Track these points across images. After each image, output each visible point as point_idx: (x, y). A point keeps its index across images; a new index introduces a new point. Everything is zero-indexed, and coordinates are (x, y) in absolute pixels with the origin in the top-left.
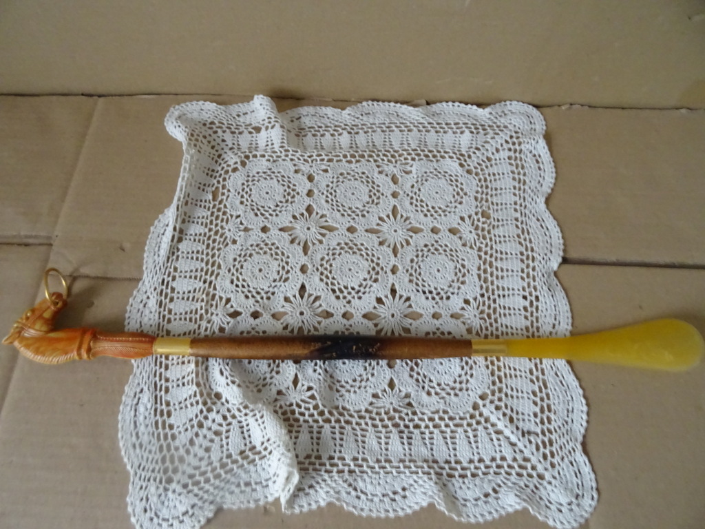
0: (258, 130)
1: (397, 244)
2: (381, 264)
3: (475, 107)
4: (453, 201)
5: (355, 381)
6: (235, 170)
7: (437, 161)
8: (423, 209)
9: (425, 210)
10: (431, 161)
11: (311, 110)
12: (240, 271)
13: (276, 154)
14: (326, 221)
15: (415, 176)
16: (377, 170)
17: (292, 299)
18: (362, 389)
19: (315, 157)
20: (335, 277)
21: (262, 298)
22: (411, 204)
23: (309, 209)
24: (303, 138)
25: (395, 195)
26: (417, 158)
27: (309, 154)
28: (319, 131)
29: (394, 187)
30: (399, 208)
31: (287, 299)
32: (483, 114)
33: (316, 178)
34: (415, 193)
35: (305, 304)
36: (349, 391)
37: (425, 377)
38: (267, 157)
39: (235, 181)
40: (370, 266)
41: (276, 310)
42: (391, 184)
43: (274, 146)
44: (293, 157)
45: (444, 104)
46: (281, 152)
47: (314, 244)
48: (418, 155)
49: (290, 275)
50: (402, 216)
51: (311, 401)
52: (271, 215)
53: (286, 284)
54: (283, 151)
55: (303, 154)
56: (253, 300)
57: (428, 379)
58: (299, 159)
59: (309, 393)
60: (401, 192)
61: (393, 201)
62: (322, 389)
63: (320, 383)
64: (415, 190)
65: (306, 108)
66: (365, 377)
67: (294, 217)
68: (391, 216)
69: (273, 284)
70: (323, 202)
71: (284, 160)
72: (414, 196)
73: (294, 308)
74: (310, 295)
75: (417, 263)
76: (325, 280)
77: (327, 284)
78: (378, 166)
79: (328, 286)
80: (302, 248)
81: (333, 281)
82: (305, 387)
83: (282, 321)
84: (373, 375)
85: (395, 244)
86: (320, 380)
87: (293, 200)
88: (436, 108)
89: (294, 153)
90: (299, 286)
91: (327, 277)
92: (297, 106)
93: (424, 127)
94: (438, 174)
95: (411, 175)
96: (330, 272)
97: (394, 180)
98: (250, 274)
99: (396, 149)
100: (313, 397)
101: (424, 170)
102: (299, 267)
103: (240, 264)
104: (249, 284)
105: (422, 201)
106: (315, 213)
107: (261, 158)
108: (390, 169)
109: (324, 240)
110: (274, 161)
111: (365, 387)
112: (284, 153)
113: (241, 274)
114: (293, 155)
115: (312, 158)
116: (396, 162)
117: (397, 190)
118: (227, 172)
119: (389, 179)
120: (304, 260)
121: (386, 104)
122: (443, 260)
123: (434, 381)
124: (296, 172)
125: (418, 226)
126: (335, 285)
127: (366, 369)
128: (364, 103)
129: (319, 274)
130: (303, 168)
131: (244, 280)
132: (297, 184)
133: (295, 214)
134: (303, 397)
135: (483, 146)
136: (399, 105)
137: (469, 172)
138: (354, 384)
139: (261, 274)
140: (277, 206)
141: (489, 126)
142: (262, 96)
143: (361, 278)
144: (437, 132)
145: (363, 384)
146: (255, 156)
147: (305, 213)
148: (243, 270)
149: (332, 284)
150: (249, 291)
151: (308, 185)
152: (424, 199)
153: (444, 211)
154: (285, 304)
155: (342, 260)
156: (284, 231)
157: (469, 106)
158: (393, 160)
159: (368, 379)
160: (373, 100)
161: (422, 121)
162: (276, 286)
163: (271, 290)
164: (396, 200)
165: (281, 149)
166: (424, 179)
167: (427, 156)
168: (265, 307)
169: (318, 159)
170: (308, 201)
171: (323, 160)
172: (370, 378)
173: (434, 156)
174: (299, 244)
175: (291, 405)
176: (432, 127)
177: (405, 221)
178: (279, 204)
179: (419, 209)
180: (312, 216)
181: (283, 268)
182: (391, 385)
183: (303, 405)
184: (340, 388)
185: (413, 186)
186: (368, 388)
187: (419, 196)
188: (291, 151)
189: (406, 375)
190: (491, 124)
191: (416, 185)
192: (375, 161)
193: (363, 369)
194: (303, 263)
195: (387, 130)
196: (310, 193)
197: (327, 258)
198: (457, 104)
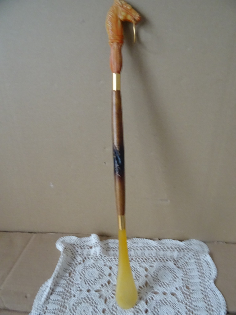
0: (91, 247)
1: (148, 299)
3: (178, 241)
4: (172, 280)
6: (80, 263)
7: (164, 262)
9: (160, 283)
10: (162, 262)
12: (74, 310)
13: (97, 257)
15: (155, 268)
16: (138, 265)
19: (113, 259)
22: (153, 280)
23: (109, 282)
24: (109, 251)
25: (146, 276)
26: (156, 260)
27: (110, 258)
28: (115, 249)
29: (146, 273)
30: (148, 282)
32: (182, 244)
33: (113, 268)
38: (93, 259)
39: (79, 268)
42: (144, 271)
43: (97, 254)
44: (104, 259)
45: (166, 240)
46: (99, 257)
47: (109, 298)
49: (97, 313)
50: (149, 286)
52: (92, 284)
55: (108, 258)
58: (106, 260)
60: (149, 275)
61: (145, 279)
65: (111, 240)
67: (102, 285)
68: (145, 286)
70: (115, 278)
71: (100, 260)
72: (154, 277)
75: (157, 308)
78: (139, 264)
80: (104, 300)
85: (146, 299)
87: (102, 277)
88: (163, 241)
89: (104, 257)
92: (107, 239)
93: (158, 248)
94: (165, 267)
95: (153, 268)
96: (116, 312)
97: (146, 270)
98: (79, 312)
99: (147, 256)
101: (159, 265)
102: (102, 310)
103: (75, 307)
106: (111, 284)
107: (91, 259)
108: (144, 265)
109: (114, 297)
110: (96, 260)
113: (75, 312)
116: (147, 262)
118: (76, 264)
119: (144, 269)
120: (104, 306)
121: (142, 239)
122: (169, 308)
124: (105, 265)
125: (157, 291)
128: (134, 239)
129: (110, 313)
130: (108, 264)
132: (104, 270)
135: (183, 257)
136: (147, 240)
137: (179, 268)
139: (84, 312)
141: (185, 249)
142: (94, 234)
144: (163, 250)
146: (89, 258)
147: (107, 283)
148: (76, 310)
151: (109, 271)
152: (159, 278)
153: (168, 284)
156: (97, 292)
157: (176, 241)
158: (145, 261)
160: (137, 238)
161: (157, 246)
164: (147, 278)
165: (99, 255)
166: (159, 269)
167: (160, 259)
170: (108, 278)
171: (116, 260)
173: (163, 260)
174: (103, 298)
176: (161, 248)
177: (151, 288)
178: (96, 279)
179: (157, 283)
181: (95, 310)
185: (154, 272)
190: (185, 247)
192: (138, 261)
194: (104, 308)
195: (143, 249)
196: (110, 275)
197: (114, 305)
198: (171, 240)
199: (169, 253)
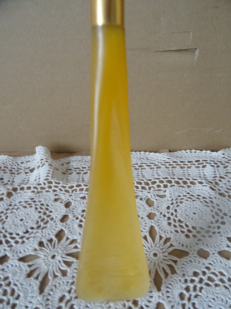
0: (32, 171)
1: (160, 273)
3: (209, 152)
4: (214, 222)
7: (188, 187)
8: (183, 230)
9: (185, 230)
10: (183, 187)
11: (79, 158)
13: (41, 186)
14: (76, 247)
15: (170, 199)
19: (75, 188)
22: (169, 224)
23: (60, 235)
24: (69, 175)
25: (150, 216)
26: (169, 185)
27: (69, 185)
28: (83, 170)
29: (149, 210)
30: (157, 228)
32: (217, 155)
33: (73, 204)
34: (172, 214)
38: (32, 189)
42: (146, 206)
43: (40, 180)
44: (56, 189)
45: (183, 151)
46: (45, 184)
47: (55, 276)
48: (170, 182)
50: (161, 237)
52: (17, 242)
54: (46, 183)
55: (65, 185)
58: (61, 190)
60: (158, 214)
61: (149, 223)
64: (171, 211)
65: (75, 157)
67: (41, 244)
68: (149, 238)
70: (76, 226)
71: (47, 191)
72: (171, 217)
80: (38, 283)
85: (157, 271)
87: (45, 226)
89: (56, 185)
93: (170, 165)
94: (191, 197)
95: (166, 199)
99: (149, 178)
101: (177, 194)
105: (180, 221)
106: (65, 239)
107: (27, 191)
108: (144, 194)
109: (68, 270)
110: (38, 192)
112: (47, 185)
114: (56, 187)
115: (73, 189)
116: (150, 188)
117: (153, 212)
119: (143, 202)
121: (138, 153)
124: (56, 200)
125: (181, 248)
130: (63, 197)
132: (53, 210)
133: (43, 240)
136: (147, 153)
140: (27, 232)
144: (181, 168)
147: (54, 239)
151: (63, 211)
152: (182, 220)
153: (208, 232)
156: (24, 262)
157: (204, 151)
158: (147, 187)
161: (168, 161)
164: (152, 221)
165: (45, 182)
166: (179, 201)
167: (178, 183)
169: (78, 189)
170: (60, 226)
171: (82, 190)
173: (185, 183)
174: (37, 278)
176: (177, 165)
177: (165, 243)
178: (30, 230)
179: (179, 229)
180: (62, 241)
185: (168, 208)
187: (176, 216)
188: (53, 182)
190: (226, 161)
191: (171, 206)
195: (140, 168)
196: (64, 219)
197: (68, 297)
198: (193, 151)
199: (193, 171)
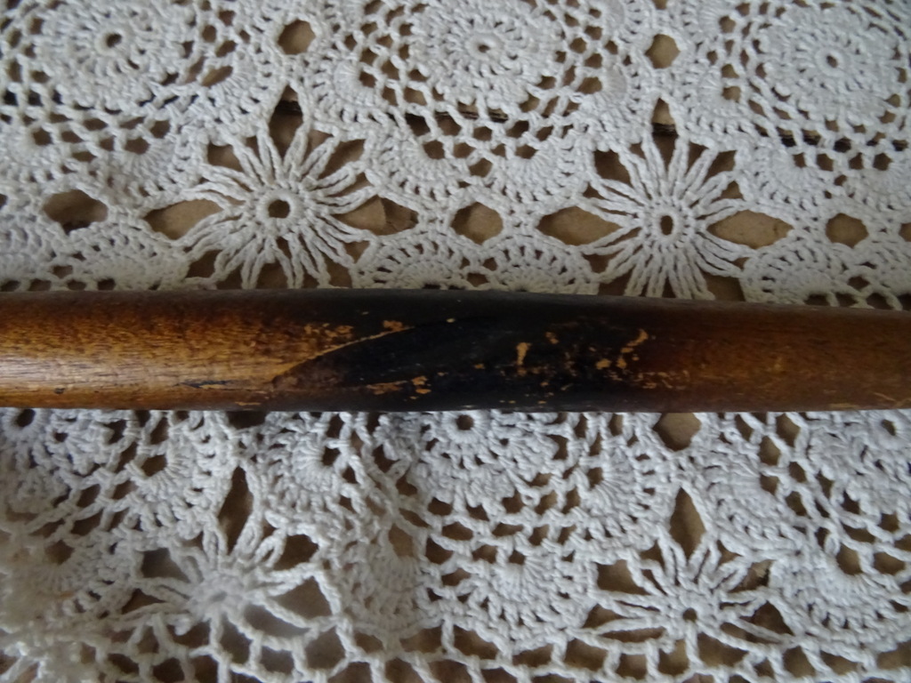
2: (605, 33)
5: (512, 504)
12: (25, 41)
17: (241, 152)
18: (547, 544)
20: (423, 71)
21: (107, 144)
31: (216, 154)
35: (296, 172)
36: (485, 554)
37: (826, 485)
40: (563, 35)
41: (170, 197)
49: (232, 59)
51: (298, 621)
53: (216, 91)
56: (66, 148)
57: (836, 498)
59: (292, 578)
62: (357, 557)
63: (348, 526)
66: (559, 488)
69: (162, 93)
73: (245, 187)
74: (315, 139)
75: (746, 31)
76: (381, 79)
77: (388, 94)
79: (394, 102)
81: (414, 85)
82: (276, 543)
83: (187, 240)
84: (594, 477)
86: (345, 502)
90: (269, 101)
91: (389, 69)
96: (404, 52)
98: (64, 51)
100: (307, 600)
102: (271, 31)
103: (29, 17)
104: (61, 89)
111: (563, 536)
113: (29, 52)
122: (843, 25)
123: (864, 507)
126: (424, 103)
127: (561, 455)
129: (354, 56)
131: (39, 77)
134: (259, 599)
138: (510, 520)
139: (112, 53)
143: (531, 76)
145: (554, 519)
148: (38, 40)
149: (410, 95)
150: (56, 118)
154: (206, 170)
155: (451, 12)
159: (572, 499)
162: (171, 100)
163: (151, 112)
168: (120, 180)
172: (583, 493)
175: (198, 634)
181: (209, 33)
182: (683, 526)
183: (257, 641)
184: (445, 543)
186: (575, 541)
189: (744, 481)
193: (549, 449)
194: (290, 19)
